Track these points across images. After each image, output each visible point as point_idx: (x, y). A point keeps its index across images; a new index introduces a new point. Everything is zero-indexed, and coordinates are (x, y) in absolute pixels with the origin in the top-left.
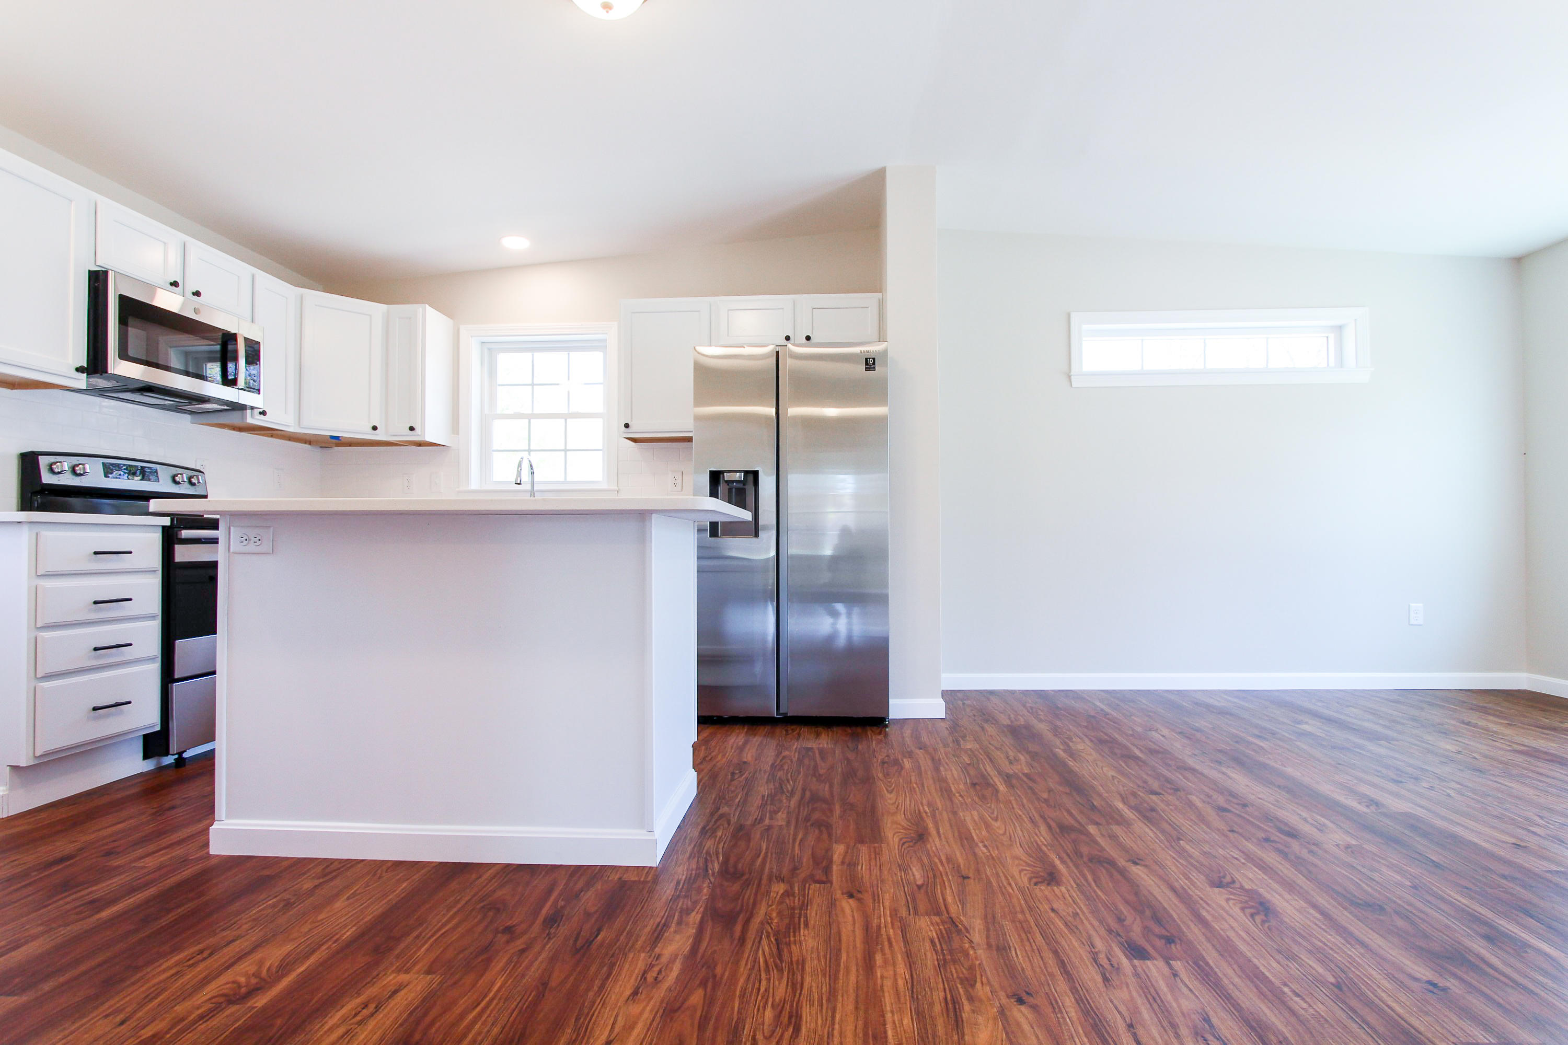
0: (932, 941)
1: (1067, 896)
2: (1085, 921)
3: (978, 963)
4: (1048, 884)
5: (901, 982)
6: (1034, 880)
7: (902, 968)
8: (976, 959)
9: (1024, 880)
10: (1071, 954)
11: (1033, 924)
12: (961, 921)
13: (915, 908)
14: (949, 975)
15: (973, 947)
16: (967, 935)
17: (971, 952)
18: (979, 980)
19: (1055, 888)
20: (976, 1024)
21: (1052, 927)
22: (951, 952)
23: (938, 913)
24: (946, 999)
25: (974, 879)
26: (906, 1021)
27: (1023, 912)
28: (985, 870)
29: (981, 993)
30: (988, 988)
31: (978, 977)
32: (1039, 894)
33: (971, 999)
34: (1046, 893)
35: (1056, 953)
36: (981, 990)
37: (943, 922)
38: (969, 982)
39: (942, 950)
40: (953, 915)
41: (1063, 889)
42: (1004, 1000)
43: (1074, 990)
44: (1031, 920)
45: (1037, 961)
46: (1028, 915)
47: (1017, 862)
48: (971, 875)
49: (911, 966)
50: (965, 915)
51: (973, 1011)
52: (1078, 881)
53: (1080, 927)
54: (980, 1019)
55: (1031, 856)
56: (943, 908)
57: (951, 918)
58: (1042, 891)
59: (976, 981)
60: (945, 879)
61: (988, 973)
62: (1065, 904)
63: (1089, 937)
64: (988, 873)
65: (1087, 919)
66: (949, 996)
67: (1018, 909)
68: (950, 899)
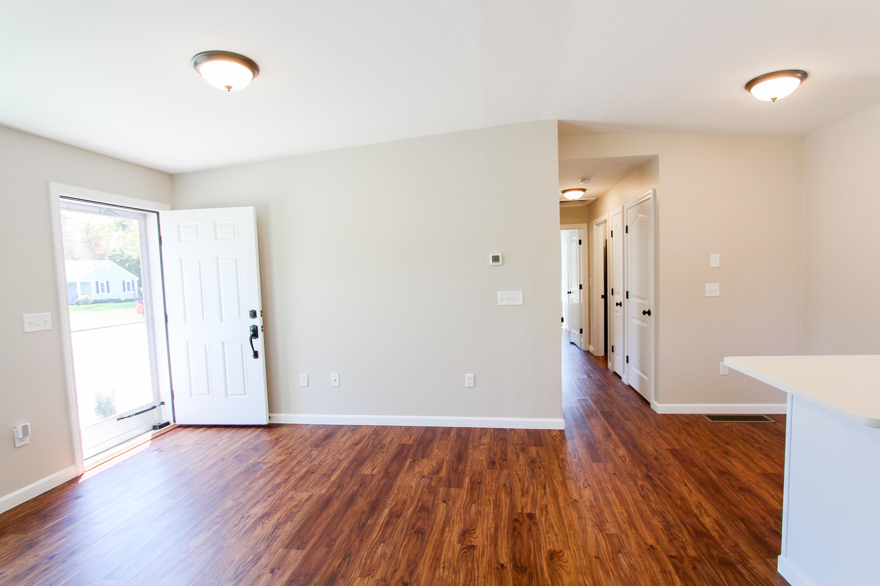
0: (607, 522)
1: (548, 543)
2: (545, 529)
3: (589, 513)
4: (555, 551)
5: (615, 506)
6: (561, 554)
7: (616, 512)
8: (590, 514)
9: (567, 553)
10: (555, 516)
11: (567, 528)
12: (597, 530)
13: (618, 538)
14: (599, 509)
15: (591, 518)
16: (594, 524)
17: (592, 517)
18: (589, 507)
19: (552, 549)
20: (589, 495)
21: (559, 527)
22: (599, 517)
23: (607, 534)
24: (599, 502)
25: (592, 556)
26: (610, 496)
27: (570, 534)
28: (586, 563)
29: (588, 503)
30: (586, 504)
31: (589, 508)
32: (560, 545)
33: (591, 501)
34: (557, 545)
35: (561, 516)
36: (588, 504)
37: (604, 530)
38: (592, 506)
39: (603, 518)
40: (600, 533)
41: (548, 548)
42: (581, 501)
43: (558, 503)
44: (567, 530)
45: (568, 513)
46: (568, 533)
47: (568, 570)
48: (594, 559)
49: (613, 512)
50: (595, 533)
51: (590, 498)
52: (539, 553)
53: (548, 526)
54: (588, 496)
55: (559, 574)
56: (606, 538)
57: (601, 532)
58: (558, 547)
59: (590, 506)
60: (608, 557)
61: (585, 509)
62: (550, 538)
63: (545, 522)
64: (585, 560)
65: (543, 530)
66: (598, 502)
67: (572, 536)
68: (603, 542)
